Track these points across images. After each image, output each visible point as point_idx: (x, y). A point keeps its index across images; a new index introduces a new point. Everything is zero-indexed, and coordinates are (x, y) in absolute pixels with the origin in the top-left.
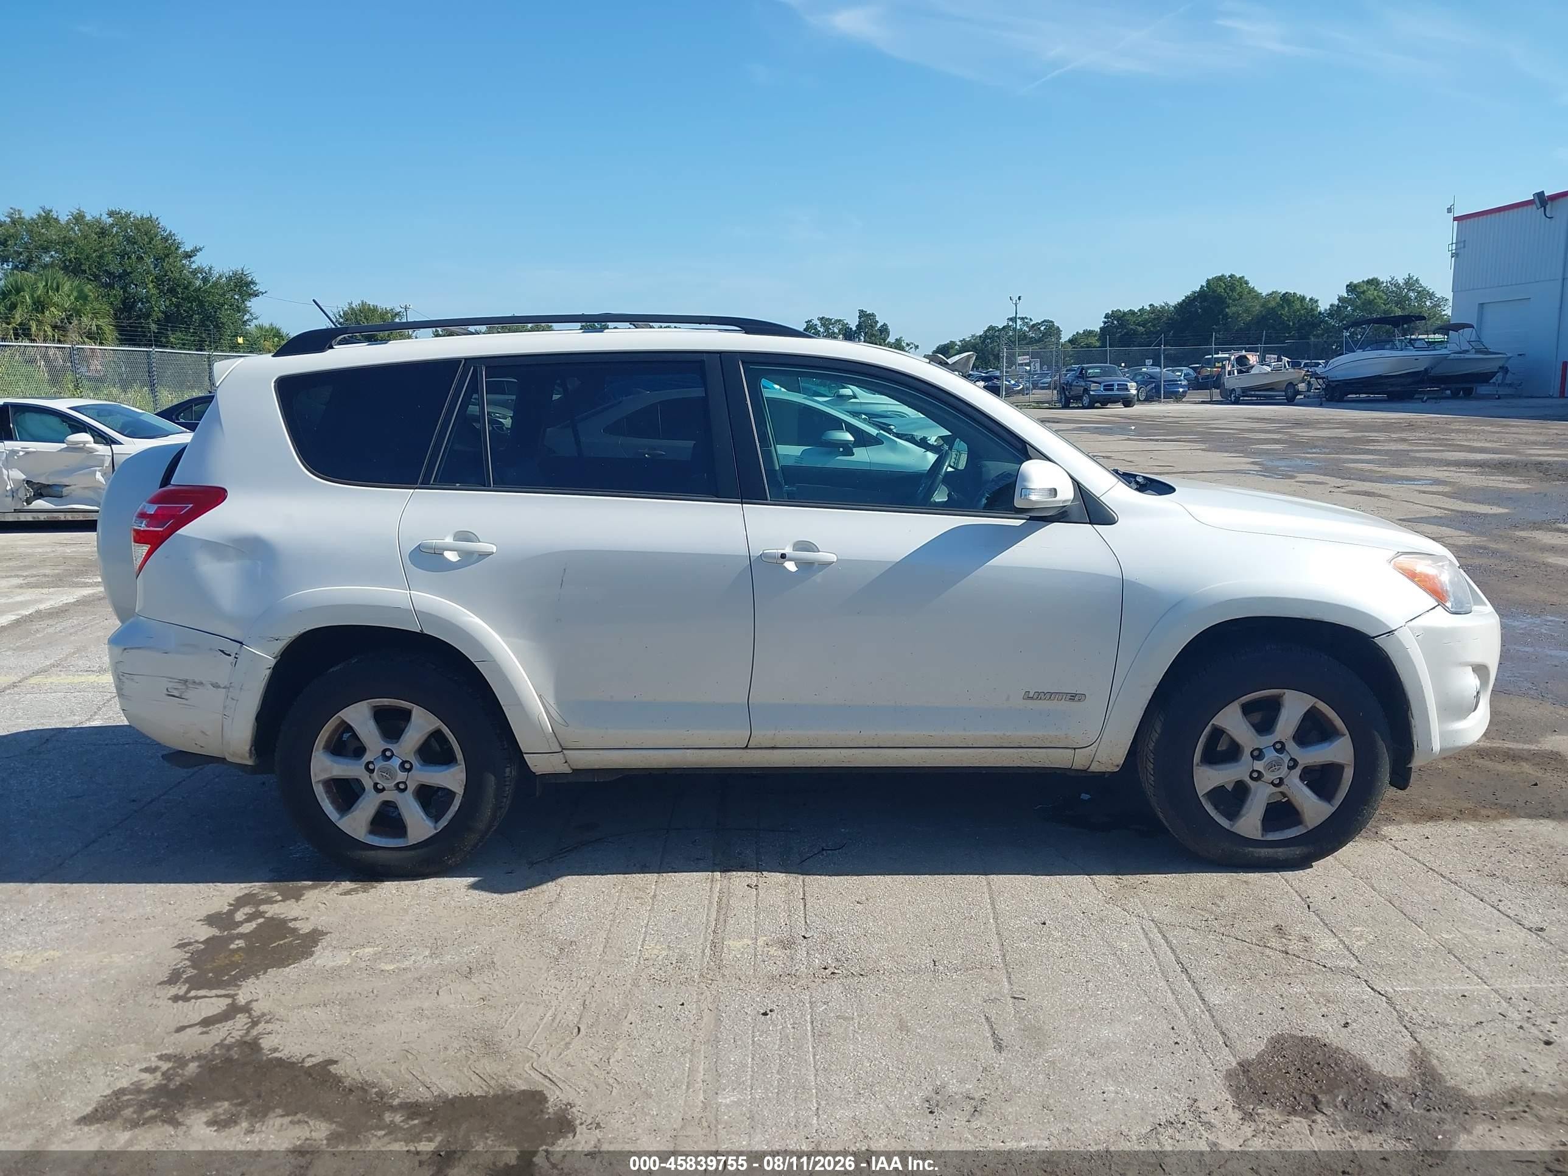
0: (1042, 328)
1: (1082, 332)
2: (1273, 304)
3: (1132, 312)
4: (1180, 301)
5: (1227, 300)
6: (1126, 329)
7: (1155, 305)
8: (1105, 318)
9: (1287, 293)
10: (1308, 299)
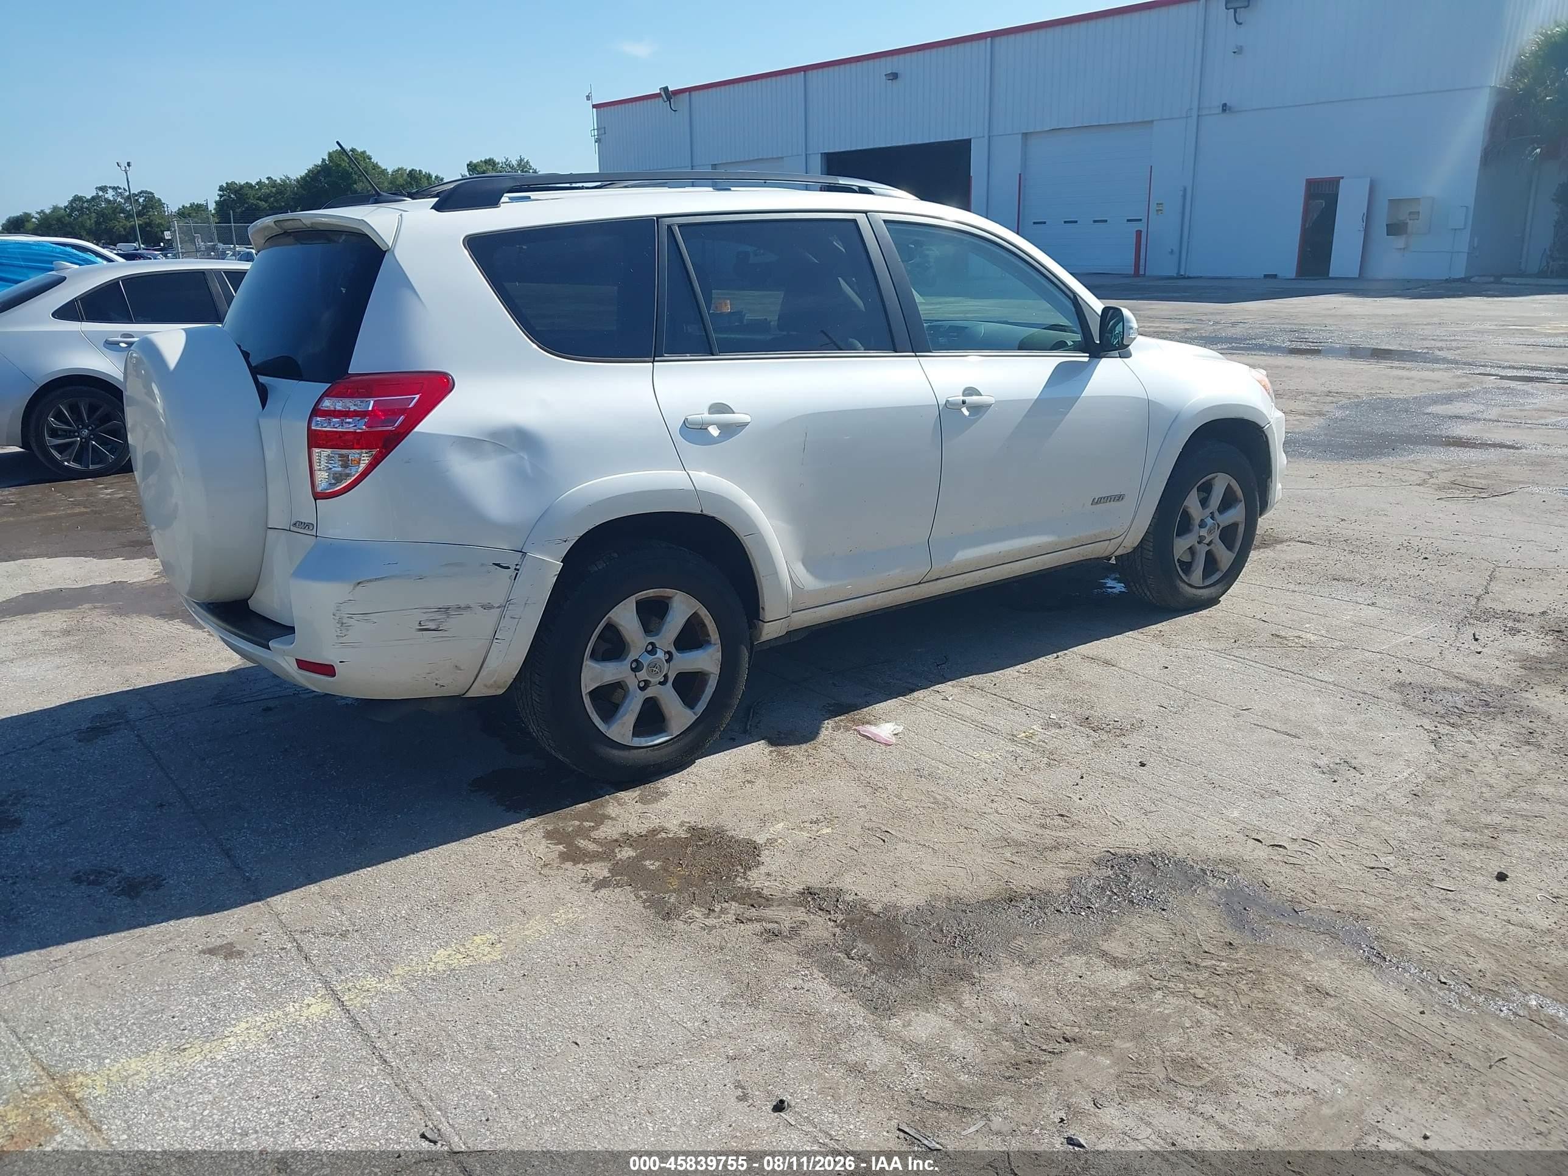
0: (141, 200)
1: (188, 206)
2: (400, 181)
3: (249, 186)
4: (303, 174)
5: (353, 175)
6: (247, 203)
7: (274, 178)
8: (220, 190)
9: (413, 170)
10: (434, 177)
